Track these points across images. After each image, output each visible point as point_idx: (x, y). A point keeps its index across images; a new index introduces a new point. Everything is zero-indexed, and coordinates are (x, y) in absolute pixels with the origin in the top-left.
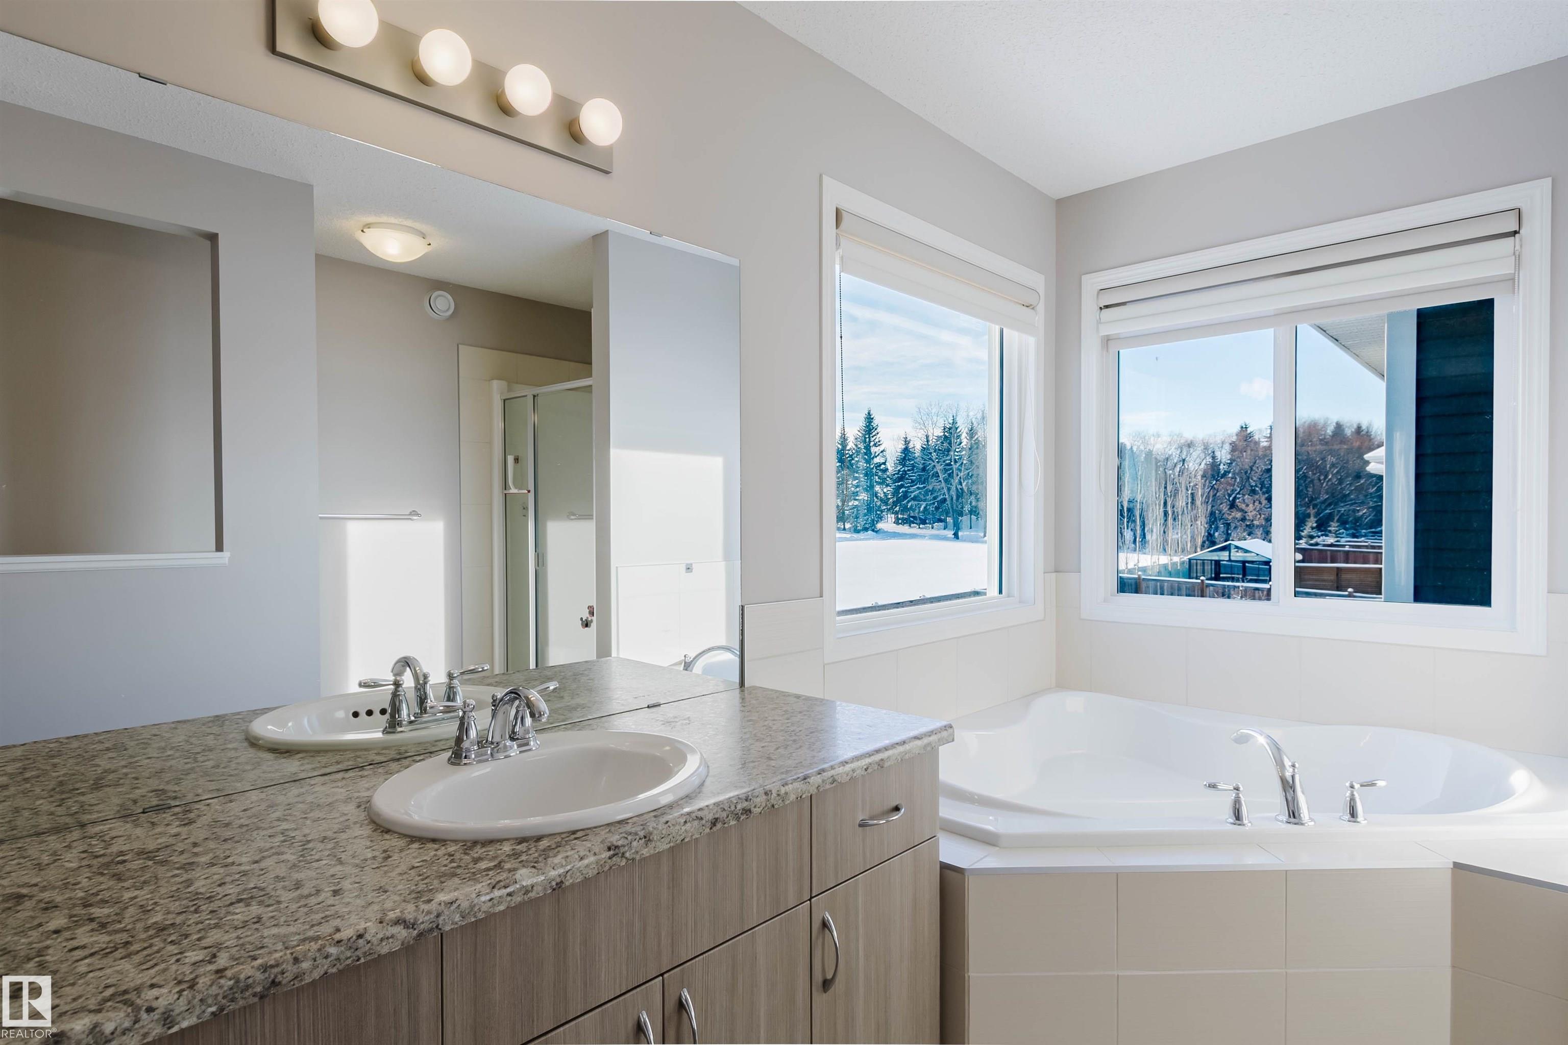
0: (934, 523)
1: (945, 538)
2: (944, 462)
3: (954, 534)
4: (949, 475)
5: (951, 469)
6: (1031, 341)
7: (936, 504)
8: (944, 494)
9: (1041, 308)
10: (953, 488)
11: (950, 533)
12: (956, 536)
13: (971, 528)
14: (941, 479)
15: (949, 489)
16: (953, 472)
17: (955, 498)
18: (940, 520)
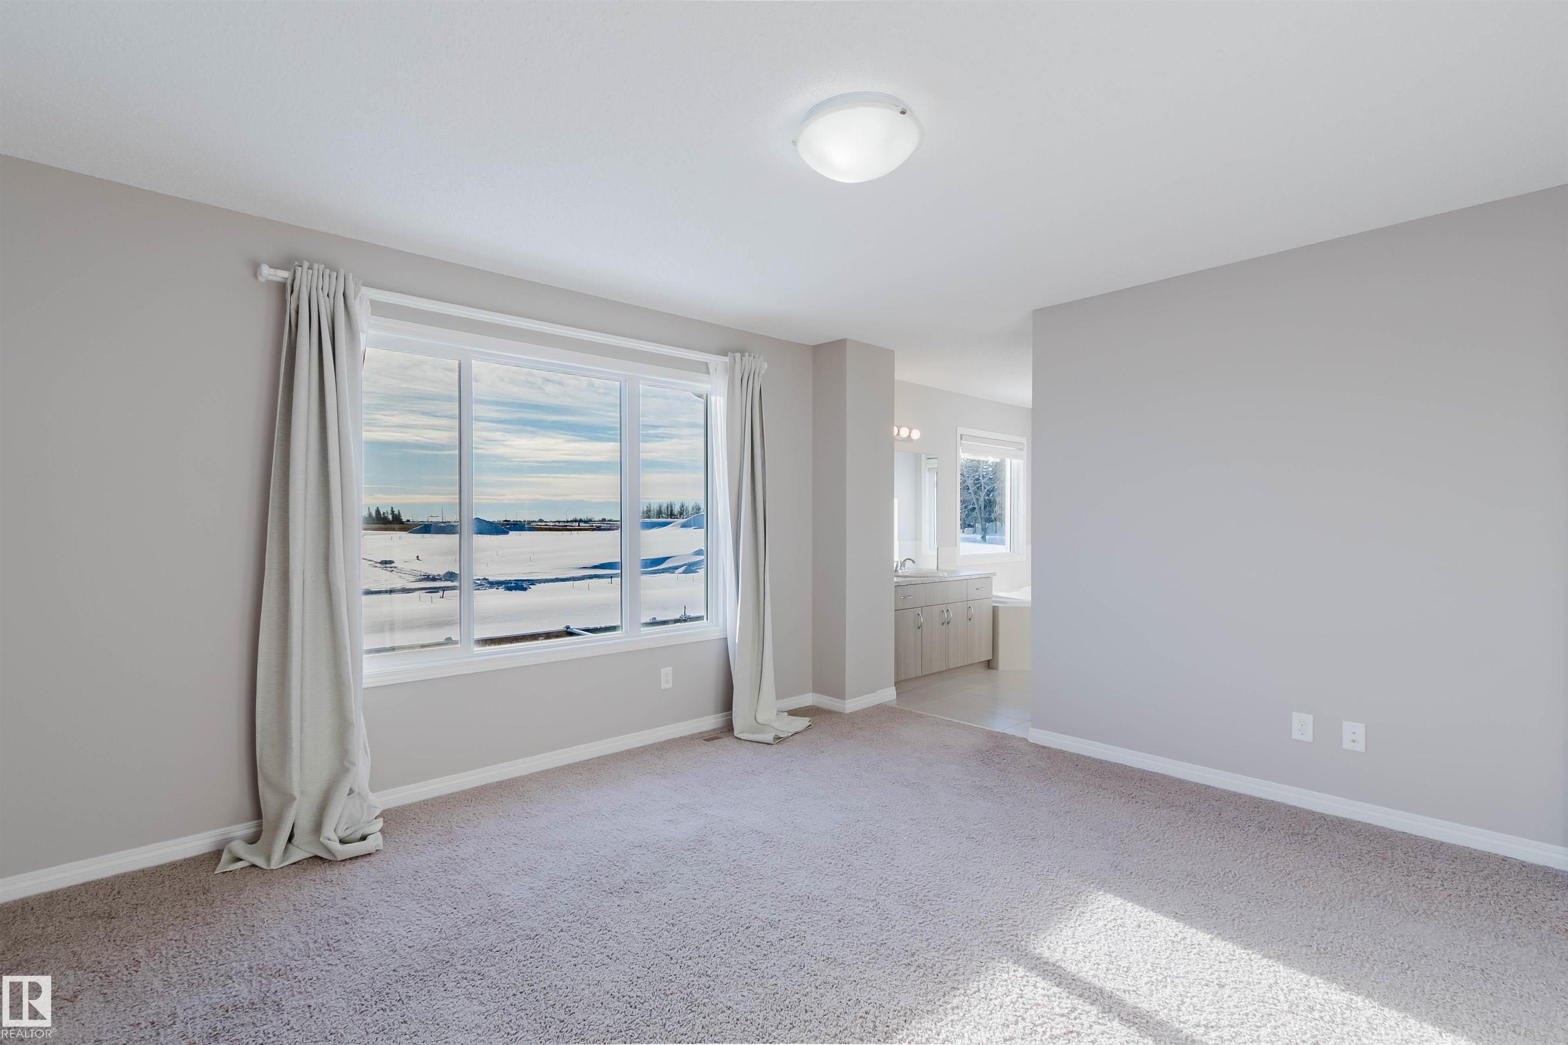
0: (965, 528)
1: (975, 541)
2: (973, 477)
3: (982, 537)
4: (978, 488)
5: (980, 483)
6: (1021, 462)
7: (966, 512)
8: (973, 504)
9: (1025, 449)
10: (982, 499)
11: (978, 537)
12: (983, 538)
13: (996, 533)
14: (971, 491)
15: (978, 500)
16: (981, 486)
17: (982, 507)
18: (970, 526)
